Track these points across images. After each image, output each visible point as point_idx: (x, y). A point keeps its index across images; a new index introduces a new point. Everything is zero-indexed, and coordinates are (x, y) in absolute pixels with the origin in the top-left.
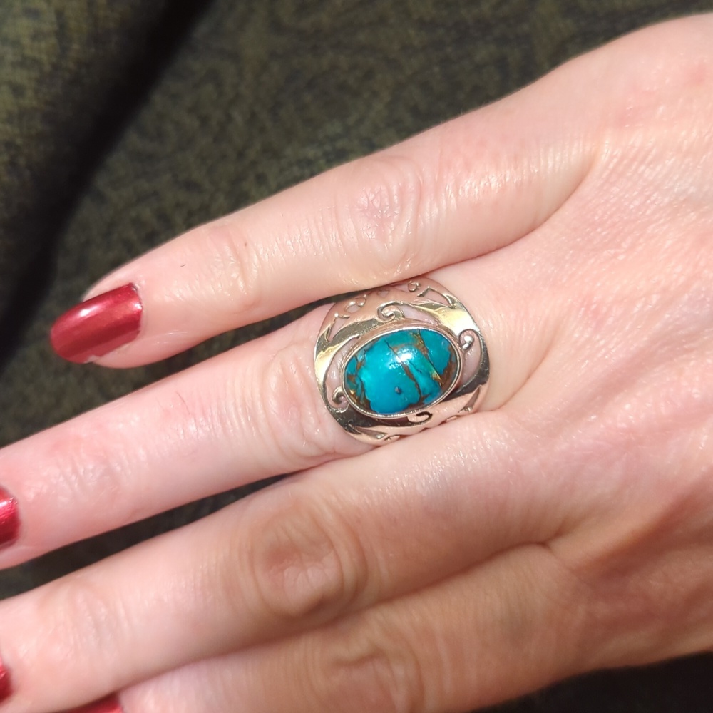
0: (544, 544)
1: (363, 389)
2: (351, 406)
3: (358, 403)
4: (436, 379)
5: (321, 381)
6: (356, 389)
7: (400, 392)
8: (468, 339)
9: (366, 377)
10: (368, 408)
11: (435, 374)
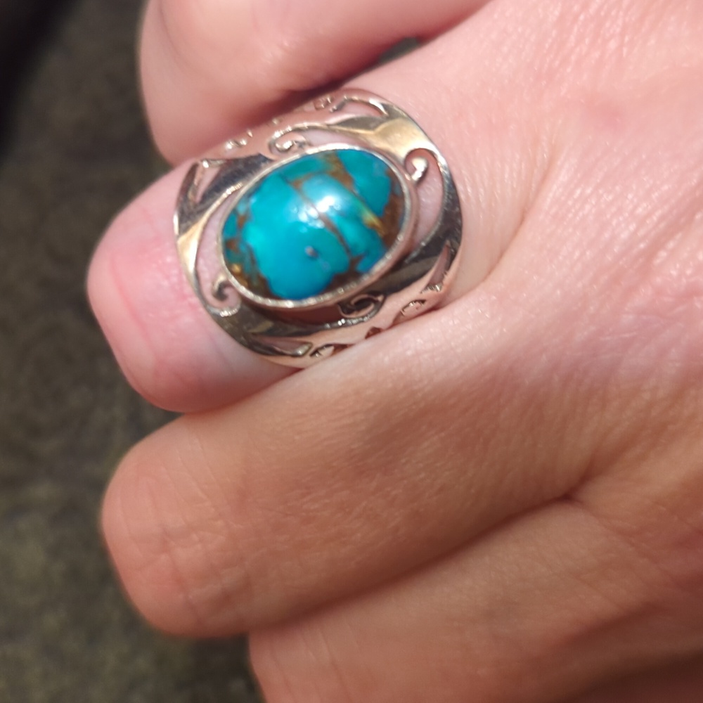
0: (568, 496)
1: (254, 261)
2: (245, 300)
3: (250, 288)
4: (373, 227)
5: (191, 268)
6: (241, 262)
7: (315, 255)
8: (420, 165)
9: (256, 238)
10: (268, 293)
11: (369, 217)
